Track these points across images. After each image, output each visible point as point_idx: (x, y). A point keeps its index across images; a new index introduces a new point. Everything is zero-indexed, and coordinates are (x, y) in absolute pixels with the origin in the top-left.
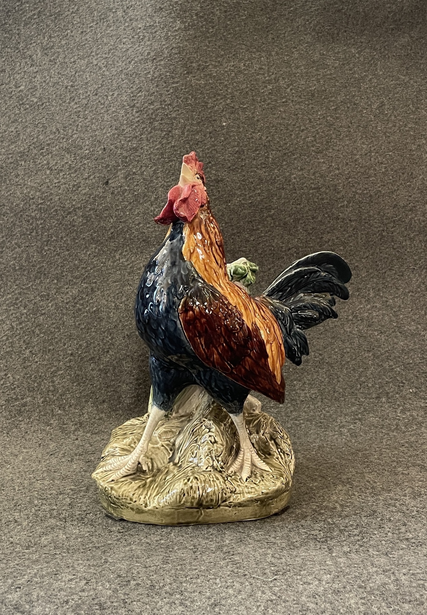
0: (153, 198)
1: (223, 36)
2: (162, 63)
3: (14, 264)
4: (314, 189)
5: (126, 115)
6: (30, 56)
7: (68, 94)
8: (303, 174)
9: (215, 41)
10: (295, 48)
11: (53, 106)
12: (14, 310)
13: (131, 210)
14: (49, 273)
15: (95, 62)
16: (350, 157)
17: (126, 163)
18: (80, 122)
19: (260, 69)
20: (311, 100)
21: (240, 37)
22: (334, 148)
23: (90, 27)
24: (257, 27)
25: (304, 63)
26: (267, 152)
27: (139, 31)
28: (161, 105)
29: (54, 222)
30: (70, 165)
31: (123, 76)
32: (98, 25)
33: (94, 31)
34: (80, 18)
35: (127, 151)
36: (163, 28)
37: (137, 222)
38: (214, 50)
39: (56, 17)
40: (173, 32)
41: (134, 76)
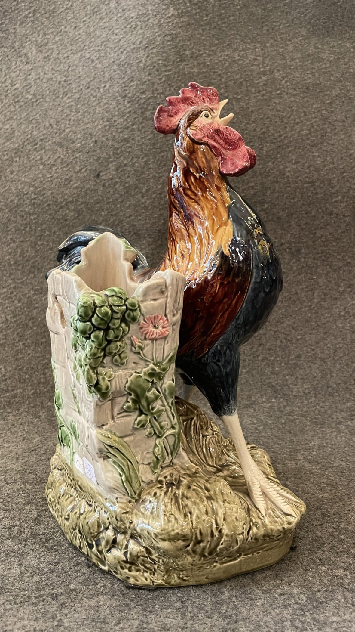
0: (144, 190)
1: (218, 25)
2: (155, 50)
3: (9, 259)
4: (309, 183)
5: (118, 106)
6: (26, 54)
7: (61, 90)
8: (297, 168)
9: (209, 30)
10: (290, 40)
11: (46, 102)
12: (8, 303)
13: (122, 202)
14: (42, 267)
15: (88, 56)
16: (345, 151)
17: (117, 154)
18: (73, 116)
19: (255, 60)
20: (307, 93)
21: (235, 26)
22: (330, 142)
23: (83, 22)
24: (251, 17)
25: (299, 56)
26: (261, 144)
27: (131, 20)
28: (153, 93)
29: (47, 217)
30: (63, 159)
31: (115, 67)
32: (91, 19)
33: (87, 25)
34: (73, 13)
35: (118, 142)
36: (156, 16)
37: (128, 215)
38: (208, 38)
39: (50, 15)
40: (166, 19)
41: (126, 66)
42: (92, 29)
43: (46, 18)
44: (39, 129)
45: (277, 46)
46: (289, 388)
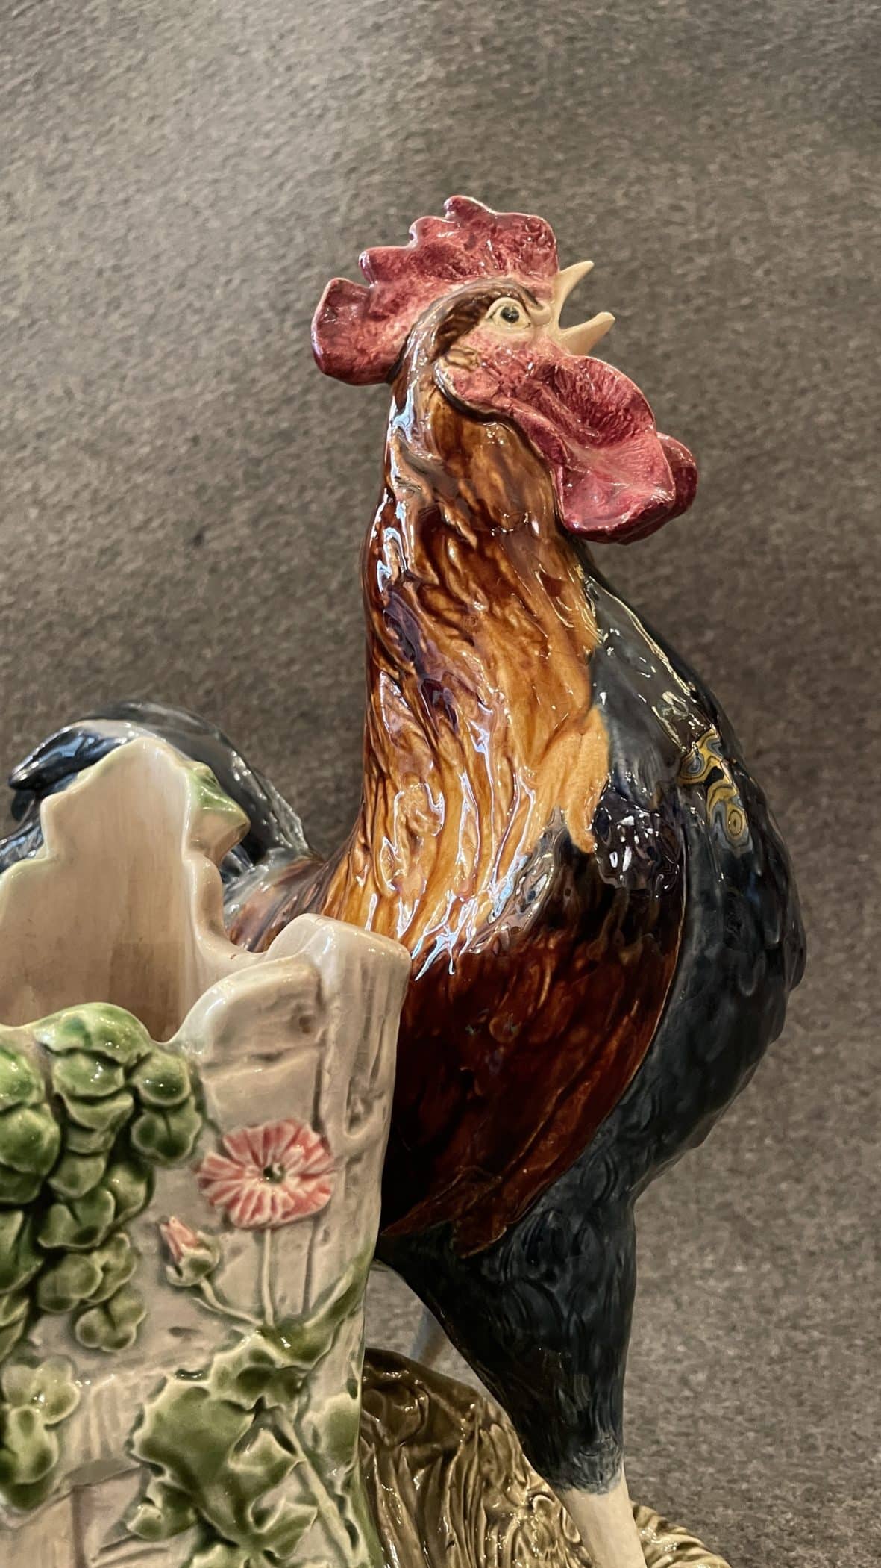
0: (334, 585)
1: (565, 108)
2: (376, 178)
4: (839, 567)
5: (263, 338)
7: (103, 293)
8: (803, 523)
9: (539, 122)
10: (776, 156)
11: (59, 327)
13: (267, 619)
15: (183, 197)
17: (257, 477)
18: (132, 367)
19: (675, 208)
20: (828, 305)
21: (615, 114)
24: (663, 90)
25: (804, 200)
27: (310, 95)
29: (42, 661)
30: (96, 491)
31: (261, 227)
32: (196, 95)
33: (183, 114)
34: (149, 78)
35: (260, 442)
36: (381, 81)
37: (283, 658)
38: (534, 146)
39: (82, 88)
40: (412, 90)
41: (291, 223)
42: (199, 122)
43: (71, 95)
44: (35, 402)
45: (738, 172)
46: (790, 1223)
